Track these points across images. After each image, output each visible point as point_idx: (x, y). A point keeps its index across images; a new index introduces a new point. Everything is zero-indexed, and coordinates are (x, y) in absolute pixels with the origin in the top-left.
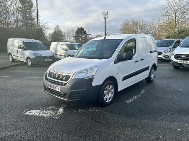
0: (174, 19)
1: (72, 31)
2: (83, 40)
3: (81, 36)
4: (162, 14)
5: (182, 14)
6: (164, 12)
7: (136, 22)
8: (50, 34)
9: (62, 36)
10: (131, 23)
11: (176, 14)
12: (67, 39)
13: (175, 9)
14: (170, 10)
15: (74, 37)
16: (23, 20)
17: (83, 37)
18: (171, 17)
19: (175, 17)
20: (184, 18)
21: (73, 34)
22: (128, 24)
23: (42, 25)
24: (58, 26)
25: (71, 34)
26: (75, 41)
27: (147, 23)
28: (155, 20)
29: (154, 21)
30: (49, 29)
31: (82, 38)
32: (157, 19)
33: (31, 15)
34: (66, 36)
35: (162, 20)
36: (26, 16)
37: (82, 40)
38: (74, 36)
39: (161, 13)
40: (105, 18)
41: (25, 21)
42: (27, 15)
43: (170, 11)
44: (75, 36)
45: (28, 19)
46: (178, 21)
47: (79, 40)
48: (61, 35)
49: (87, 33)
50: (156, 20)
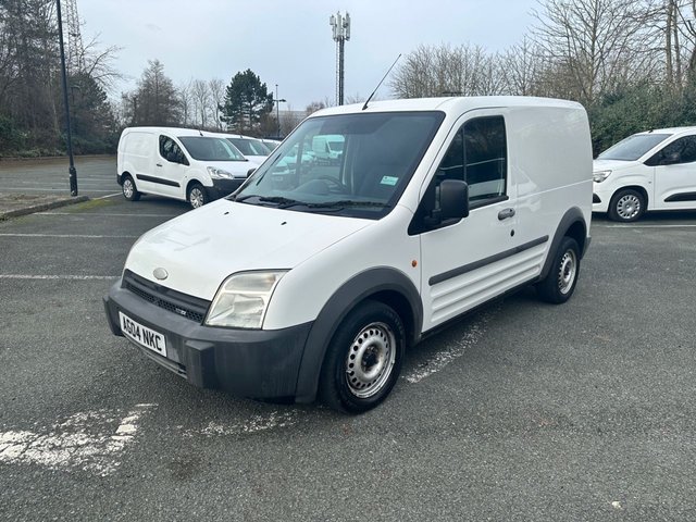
0: (588, 50)
1: (215, 86)
2: (258, 120)
3: (247, 106)
4: (546, 29)
5: (618, 31)
6: (553, 24)
7: (453, 58)
8: (124, 97)
9: (176, 103)
10: (434, 61)
11: (595, 31)
12: (193, 118)
13: (592, 13)
14: (575, 16)
15: (220, 108)
16: (10, 38)
17: (258, 108)
18: (577, 43)
19: (591, 43)
20: (623, 47)
21: (216, 96)
22: (425, 67)
23: (90, 60)
24: (157, 64)
25: (211, 97)
26: (224, 124)
27: (494, 61)
28: (522, 53)
29: (517, 57)
30: (120, 76)
31: (252, 112)
32: (530, 50)
33: (43, 18)
34: (191, 103)
35: (547, 53)
36: (23, 22)
37: (252, 122)
38: (223, 104)
39: (542, 27)
40: (341, 41)
41: (21, 42)
42: (27, 18)
43: (574, 20)
44: (227, 106)
45: (31, 32)
46: (601, 57)
47: (243, 122)
48: (168, 101)
49: (271, 96)
50: (525, 50)
